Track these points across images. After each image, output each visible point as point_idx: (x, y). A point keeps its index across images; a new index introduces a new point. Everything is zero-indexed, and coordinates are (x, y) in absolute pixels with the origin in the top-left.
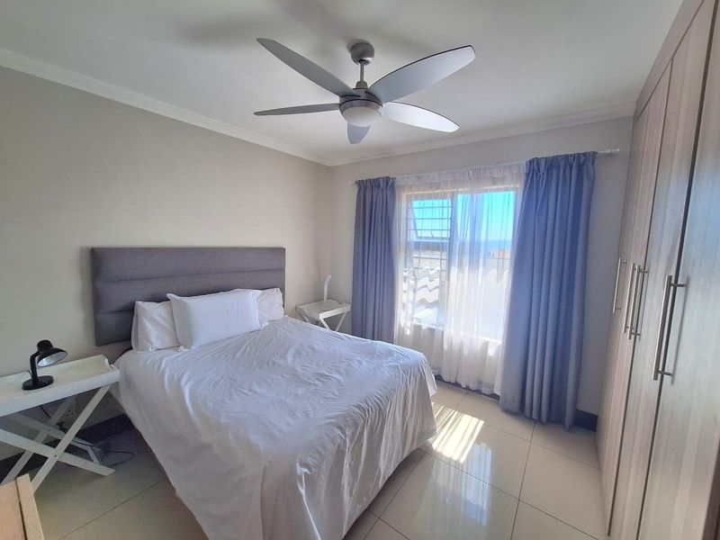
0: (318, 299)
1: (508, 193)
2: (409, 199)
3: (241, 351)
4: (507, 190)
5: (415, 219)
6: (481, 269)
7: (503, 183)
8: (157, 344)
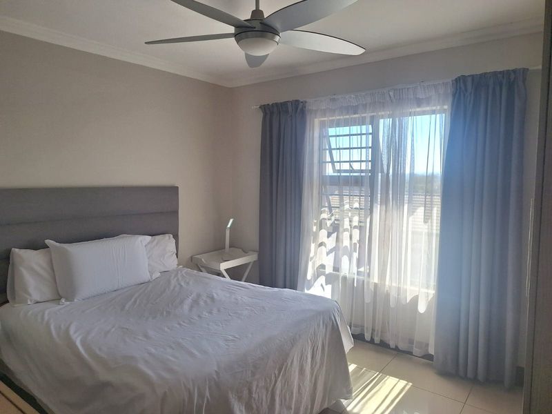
0: (219, 248)
1: (433, 116)
2: (323, 125)
3: (130, 303)
4: (434, 112)
5: (331, 150)
6: (406, 207)
7: (428, 104)
8: (36, 296)
